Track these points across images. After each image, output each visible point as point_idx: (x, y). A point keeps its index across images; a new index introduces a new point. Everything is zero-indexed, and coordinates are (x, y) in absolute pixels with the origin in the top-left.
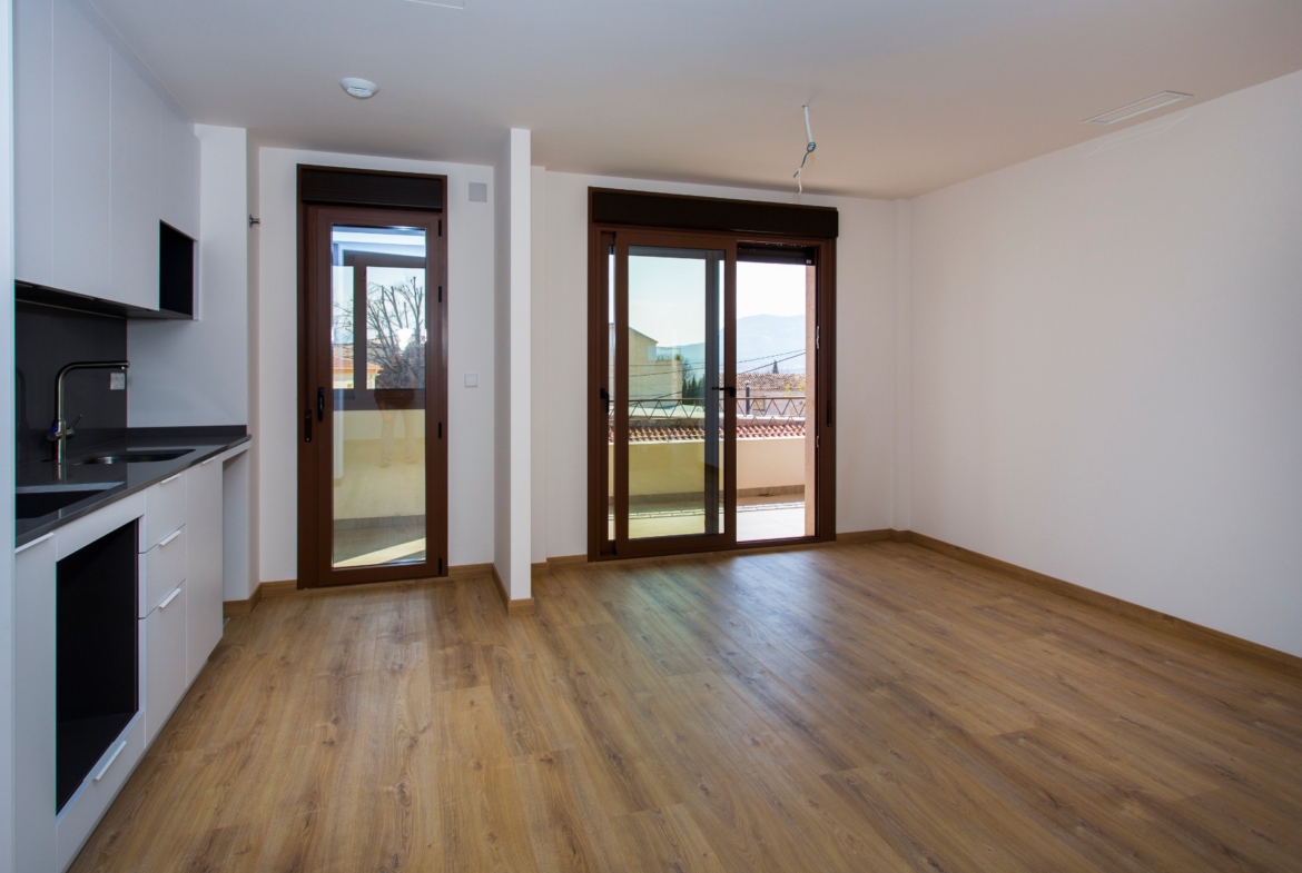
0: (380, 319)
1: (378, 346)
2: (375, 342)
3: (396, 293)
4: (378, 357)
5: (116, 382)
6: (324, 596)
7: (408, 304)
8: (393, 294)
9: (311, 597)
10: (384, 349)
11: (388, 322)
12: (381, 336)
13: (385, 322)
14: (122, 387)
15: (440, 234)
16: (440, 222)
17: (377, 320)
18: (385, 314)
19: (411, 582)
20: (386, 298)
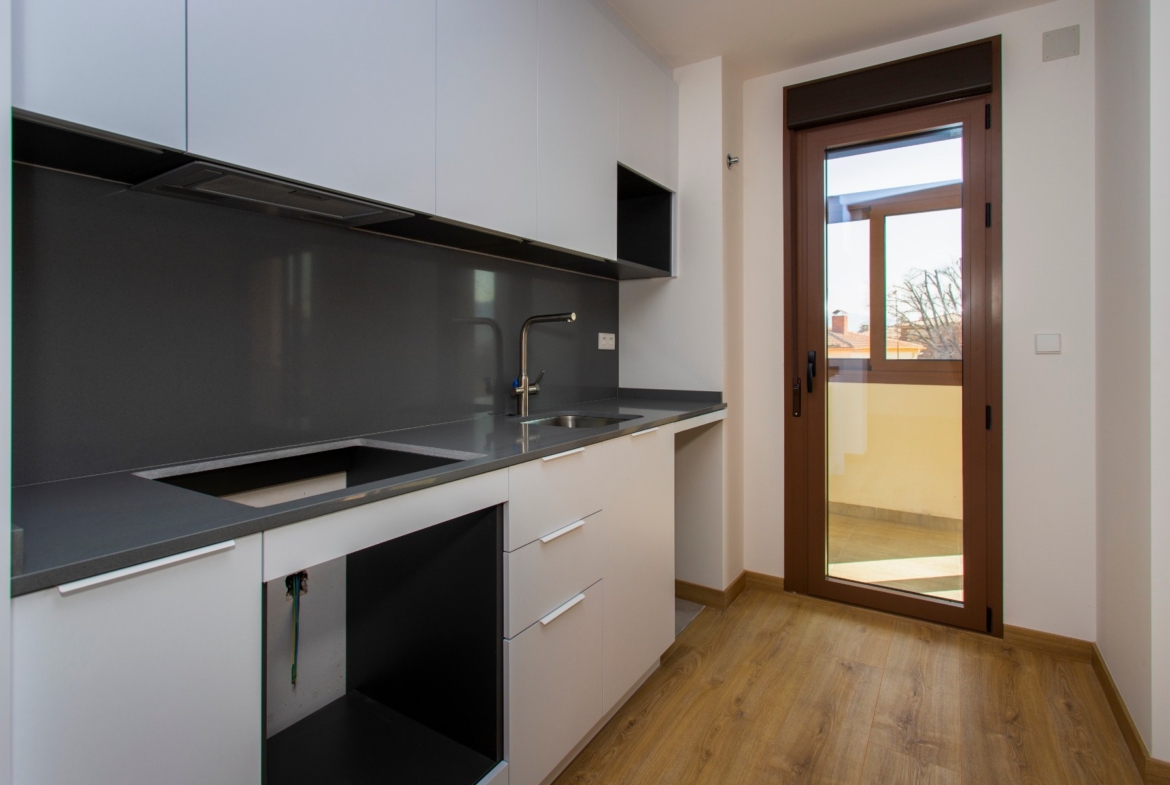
0: (923, 302)
1: (921, 328)
2: (918, 323)
3: (940, 276)
4: (921, 337)
5: (606, 341)
6: (814, 610)
7: (953, 286)
8: (936, 277)
9: (799, 606)
10: (928, 329)
11: (932, 304)
12: (924, 319)
13: (929, 304)
14: (613, 347)
15: (988, 126)
16: (988, 108)
17: (920, 303)
18: (929, 297)
19: (939, 627)
20: (929, 281)
